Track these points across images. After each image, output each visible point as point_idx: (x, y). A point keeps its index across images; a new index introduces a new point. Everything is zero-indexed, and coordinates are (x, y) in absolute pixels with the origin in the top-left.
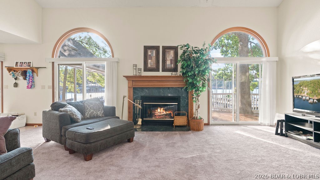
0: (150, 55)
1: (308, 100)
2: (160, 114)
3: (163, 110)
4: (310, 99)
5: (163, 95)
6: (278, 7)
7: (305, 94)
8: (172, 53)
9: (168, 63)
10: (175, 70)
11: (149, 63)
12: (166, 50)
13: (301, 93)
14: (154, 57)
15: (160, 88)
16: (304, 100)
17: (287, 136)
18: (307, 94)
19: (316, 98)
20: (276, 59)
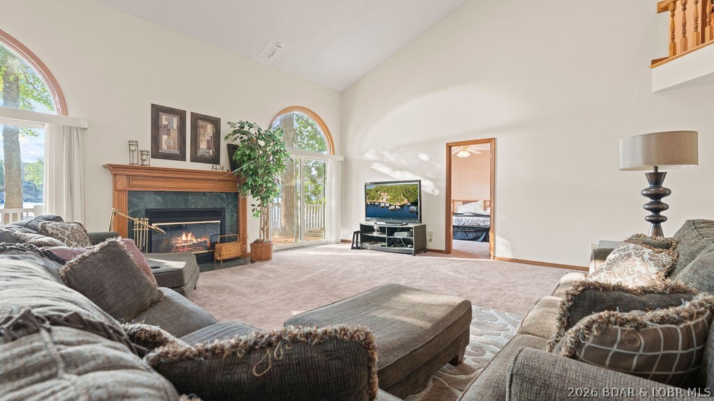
0: (166, 126)
1: (387, 207)
2: (186, 244)
3: (192, 236)
4: (390, 205)
5: (193, 207)
6: (342, 93)
7: (384, 200)
8: (210, 129)
9: (203, 146)
10: (215, 160)
11: (164, 142)
12: (199, 121)
13: (378, 199)
14: (176, 132)
15: (187, 193)
16: (383, 207)
17: (362, 249)
18: (387, 200)
19: (399, 204)
20: (341, 158)
